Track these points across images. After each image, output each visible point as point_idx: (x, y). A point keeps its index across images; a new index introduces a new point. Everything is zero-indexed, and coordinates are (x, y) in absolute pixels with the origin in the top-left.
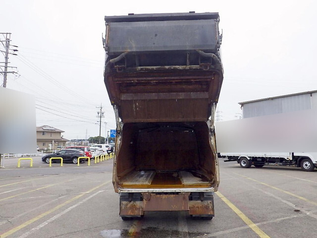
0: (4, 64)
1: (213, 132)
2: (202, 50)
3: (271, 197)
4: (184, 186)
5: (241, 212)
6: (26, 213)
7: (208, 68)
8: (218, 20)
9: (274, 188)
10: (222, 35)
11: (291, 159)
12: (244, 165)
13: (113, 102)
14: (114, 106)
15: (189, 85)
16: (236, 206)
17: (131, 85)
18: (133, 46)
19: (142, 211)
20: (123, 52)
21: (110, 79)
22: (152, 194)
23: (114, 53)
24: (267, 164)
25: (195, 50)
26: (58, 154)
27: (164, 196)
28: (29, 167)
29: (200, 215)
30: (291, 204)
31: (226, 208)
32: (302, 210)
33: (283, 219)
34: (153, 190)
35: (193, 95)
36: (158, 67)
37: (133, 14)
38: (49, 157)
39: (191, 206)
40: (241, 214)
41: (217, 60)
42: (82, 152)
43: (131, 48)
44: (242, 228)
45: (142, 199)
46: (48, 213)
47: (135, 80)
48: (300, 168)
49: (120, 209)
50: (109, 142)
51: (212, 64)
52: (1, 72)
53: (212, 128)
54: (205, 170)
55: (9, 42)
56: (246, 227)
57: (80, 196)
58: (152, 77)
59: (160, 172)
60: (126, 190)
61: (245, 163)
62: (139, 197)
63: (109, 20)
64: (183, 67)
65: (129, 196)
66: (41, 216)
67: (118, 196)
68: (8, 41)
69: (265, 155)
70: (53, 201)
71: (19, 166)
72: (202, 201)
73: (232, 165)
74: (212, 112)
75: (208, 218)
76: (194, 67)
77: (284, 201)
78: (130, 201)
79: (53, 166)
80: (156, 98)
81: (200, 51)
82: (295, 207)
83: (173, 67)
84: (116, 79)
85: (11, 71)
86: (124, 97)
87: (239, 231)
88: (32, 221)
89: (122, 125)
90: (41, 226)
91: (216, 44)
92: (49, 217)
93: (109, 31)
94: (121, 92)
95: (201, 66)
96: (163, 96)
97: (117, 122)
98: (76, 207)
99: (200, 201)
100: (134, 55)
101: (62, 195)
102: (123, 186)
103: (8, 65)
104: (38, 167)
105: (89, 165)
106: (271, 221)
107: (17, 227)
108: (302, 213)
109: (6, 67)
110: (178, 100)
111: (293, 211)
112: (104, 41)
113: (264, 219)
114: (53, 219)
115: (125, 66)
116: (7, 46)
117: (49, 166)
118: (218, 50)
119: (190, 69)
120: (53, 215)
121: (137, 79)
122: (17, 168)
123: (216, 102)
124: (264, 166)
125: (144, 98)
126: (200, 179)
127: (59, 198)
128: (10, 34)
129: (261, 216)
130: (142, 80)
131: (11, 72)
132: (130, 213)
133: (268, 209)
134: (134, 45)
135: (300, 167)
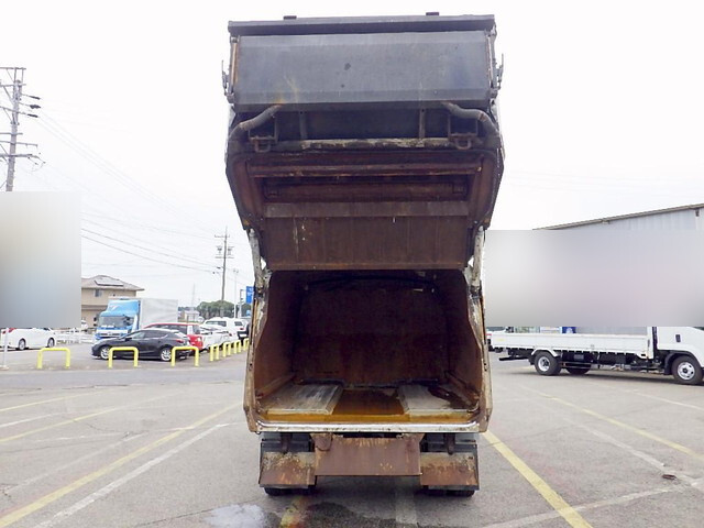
0: (9, 138)
1: (479, 294)
2: (453, 102)
3: (609, 444)
4: (408, 420)
5: (538, 479)
6: (46, 475)
7: (469, 145)
8: (493, 31)
9: (612, 421)
10: (502, 67)
11: (651, 357)
12: (544, 369)
13: (247, 223)
14: (249, 232)
15: (424, 185)
16: (528, 464)
17: (287, 182)
18: (294, 92)
19: (312, 475)
20: (270, 106)
21: (241, 169)
22: (334, 436)
23: (250, 106)
24: (596, 366)
25: (439, 102)
26: (127, 340)
27: (363, 442)
28: (63, 368)
29: (446, 486)
30: (653, 461)
31: (504, 470)
32: (680, 475)
33: (637, 495)
34: (336, 426)
35: (433, 209)
36: (351, 141)
37: (295, 17)
38: (108, 346)
39: (425, 465)
40: (539, 483)
41: (490, 127)
42: (181, 335)
43: (288, 95)
44: (543, 517)
45: (311, 448)
46: (97, 474)
47: (299, 171)
48: (671, 377)
49: (262, 471)
50: (244, 314)
51: (479, 136)
52: (2, 156)
53: (476, 284)
54: (458, 382)
55: (20, 87)
56: (551, 516)
57: (173, 435)
58: (337, 164)
59: (352, 387)
60: (276, 427)
61: (546, 364)
62: (304, 442)
63: (239, 31)
64: (409, 141)
65: (282, 440)
66: (79, 483)
67: (256, 440)
68: (18, 85)
69: (592, 346)
70: (112, 446)
71: (40, 366)
72: (451, 453)
73: (518, 369)
74: (476, 249)
75: (464, 494)
76: (436, 141)
77: (639, 454)
78: (285, 453)
79: (115, 367)
80: (347, 215)
81: (451, 105)
82: (663, 469)
83: (386, 141)
84: (254, 169)
85: (23, 153)
86: (272, 211)
87: (536, 523)
88: (59, 494)
89: (268, 276)
90: (79, 506)
91: (487, 87)
92: (97, 485)
93: (239, 56)
94: (266, 200)
95: (452, 140)
96: (362, 209)
97: (257, 268)
98: (162, 462)
99: (445, 455)
100: (297, 112)
101: (133, 433)
102: (267, 418)
103: (19, 138)
104: (81, 368)
105: (197, 363)
106: (611, 502)
107: (24, 509)
108: (679, 482)
109: (13, 145)
110: (398, 218)
111: (660, 479)
112: (226, 79)
113: (595, 496)
114: (106, 490)
115: (276, 137)
116: (17, 98)
117: (106, 367)
118: (493, 103)
119: (427, 147)
120: (107, 479)
121: (302, 168)
122: (36, 369)
123: (486, 226)
124: (589, 372)
125: (317, 214)
126: (445, 402)
127: (125, 440)
128: (23, 69)
129: (586, 489)
130: (314, 172)
131: (25, 156)
132: (283, 480)
133: (601, 471)
134: (295, 90)
135: (671, 373)
